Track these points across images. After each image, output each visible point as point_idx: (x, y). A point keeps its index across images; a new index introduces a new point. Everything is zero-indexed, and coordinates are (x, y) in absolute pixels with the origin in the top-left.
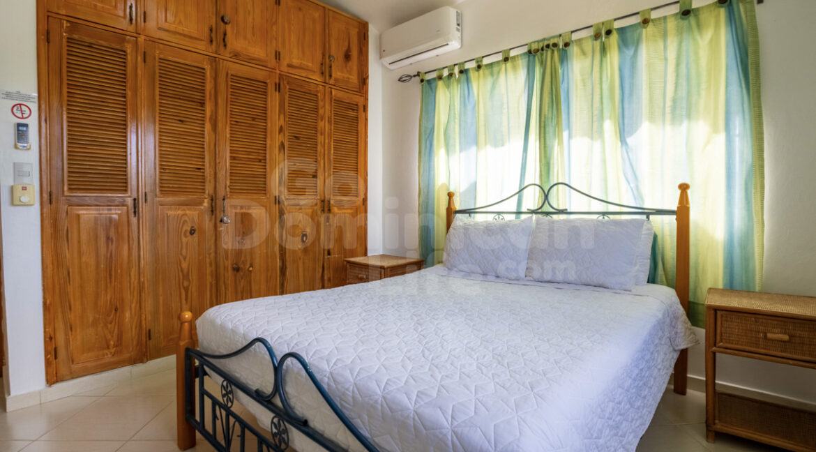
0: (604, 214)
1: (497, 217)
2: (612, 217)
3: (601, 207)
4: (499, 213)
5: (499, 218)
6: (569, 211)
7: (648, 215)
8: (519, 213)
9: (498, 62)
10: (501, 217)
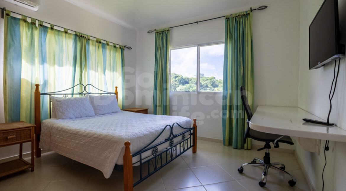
0: (101, 94)
1: (64, 96)
2: (103, 95)
3: (100, 92)
4: (66, 94)
5: (65, 96)
6: (92, 93)
7: (110, 94)
8: (73, 94)
9: (62, 31)
10: (66, 96)
